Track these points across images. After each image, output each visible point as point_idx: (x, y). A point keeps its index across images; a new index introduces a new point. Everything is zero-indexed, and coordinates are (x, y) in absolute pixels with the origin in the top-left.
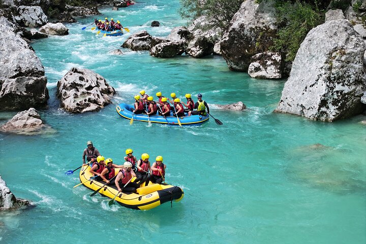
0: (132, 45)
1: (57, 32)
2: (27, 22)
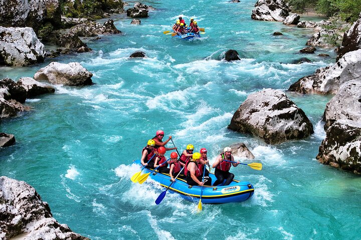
1: (70, 80)
2: (9, 57)
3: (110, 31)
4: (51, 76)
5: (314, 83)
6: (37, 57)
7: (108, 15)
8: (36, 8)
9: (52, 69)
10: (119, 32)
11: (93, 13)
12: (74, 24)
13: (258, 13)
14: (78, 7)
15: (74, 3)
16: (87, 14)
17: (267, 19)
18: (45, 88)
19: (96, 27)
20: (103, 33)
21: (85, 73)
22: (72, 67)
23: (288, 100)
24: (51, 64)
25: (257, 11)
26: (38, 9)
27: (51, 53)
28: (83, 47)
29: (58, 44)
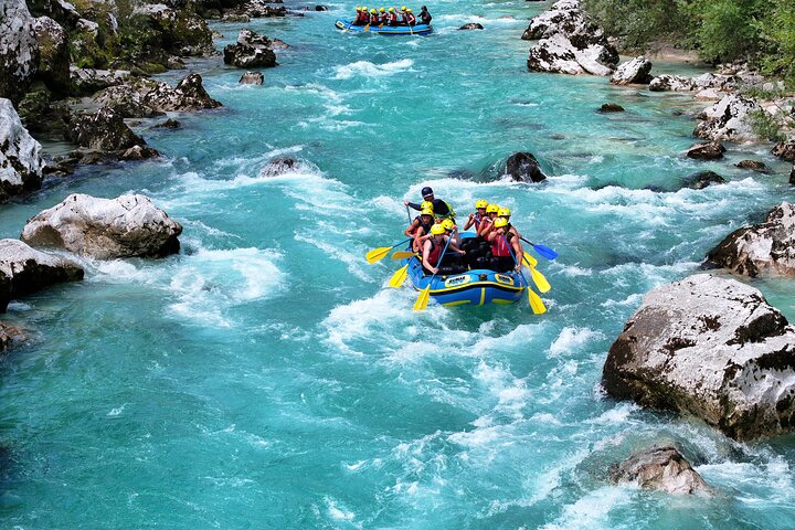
0: (724, 400)
1: (122, 242)
3: (195, 104)
4: (70, 233)
5: (774, 246)
6: (24, 177)
7: (179, 61)
8: (13, 47)
9: (73, 214)
10: (217, 104)
11: (143, 57)
12: (104, 86)
13: (545, 55)
14: (107, 41)
15: (96, 32)
16: (128, 60)
17: (568, 70)
18: (59, 269)
19: (158, 93)
20: (177, 108)
21: (162, 223)
22: (129, 209)
23: (776, 313)
24: (69, 199)
25: (543, 51)
26: (18, 48)
27: (55, 165)
28: (136, 147)
29: (70, 139)
